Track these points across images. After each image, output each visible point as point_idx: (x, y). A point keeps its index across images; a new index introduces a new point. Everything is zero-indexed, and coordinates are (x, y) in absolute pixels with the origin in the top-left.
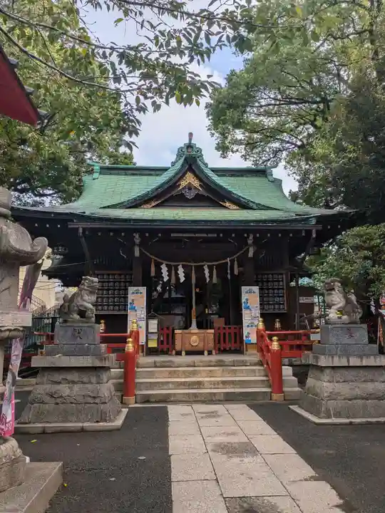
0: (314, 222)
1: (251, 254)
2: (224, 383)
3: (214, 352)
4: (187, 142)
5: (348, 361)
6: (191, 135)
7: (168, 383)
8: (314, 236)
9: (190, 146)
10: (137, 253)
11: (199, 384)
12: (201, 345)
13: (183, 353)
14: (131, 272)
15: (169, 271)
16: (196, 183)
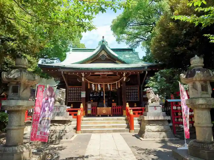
0: (146, 68)
1: (124, 80)
2: (113, 126)
3: (111, 115)
4: (102, 39)
5: (154, 118)
6: (103, 37)
7: (93, 126)
8: (147, 73)
9: (103, 41)
10: (83, 80)
11: (104, 127)
12: (107, 113)
13: (100, 116)
14: (81, 87)
15: (95, 86)
16: (106, 54)
